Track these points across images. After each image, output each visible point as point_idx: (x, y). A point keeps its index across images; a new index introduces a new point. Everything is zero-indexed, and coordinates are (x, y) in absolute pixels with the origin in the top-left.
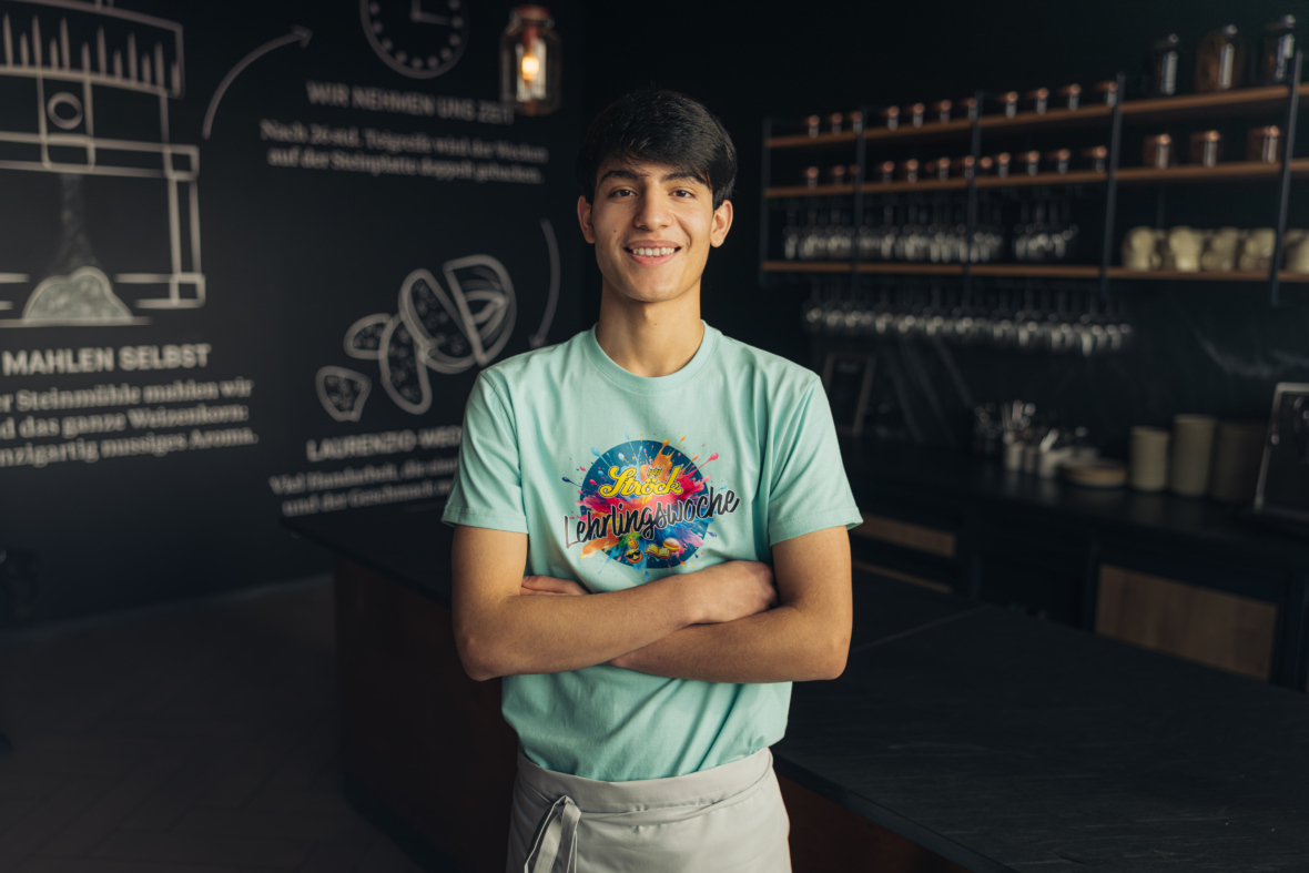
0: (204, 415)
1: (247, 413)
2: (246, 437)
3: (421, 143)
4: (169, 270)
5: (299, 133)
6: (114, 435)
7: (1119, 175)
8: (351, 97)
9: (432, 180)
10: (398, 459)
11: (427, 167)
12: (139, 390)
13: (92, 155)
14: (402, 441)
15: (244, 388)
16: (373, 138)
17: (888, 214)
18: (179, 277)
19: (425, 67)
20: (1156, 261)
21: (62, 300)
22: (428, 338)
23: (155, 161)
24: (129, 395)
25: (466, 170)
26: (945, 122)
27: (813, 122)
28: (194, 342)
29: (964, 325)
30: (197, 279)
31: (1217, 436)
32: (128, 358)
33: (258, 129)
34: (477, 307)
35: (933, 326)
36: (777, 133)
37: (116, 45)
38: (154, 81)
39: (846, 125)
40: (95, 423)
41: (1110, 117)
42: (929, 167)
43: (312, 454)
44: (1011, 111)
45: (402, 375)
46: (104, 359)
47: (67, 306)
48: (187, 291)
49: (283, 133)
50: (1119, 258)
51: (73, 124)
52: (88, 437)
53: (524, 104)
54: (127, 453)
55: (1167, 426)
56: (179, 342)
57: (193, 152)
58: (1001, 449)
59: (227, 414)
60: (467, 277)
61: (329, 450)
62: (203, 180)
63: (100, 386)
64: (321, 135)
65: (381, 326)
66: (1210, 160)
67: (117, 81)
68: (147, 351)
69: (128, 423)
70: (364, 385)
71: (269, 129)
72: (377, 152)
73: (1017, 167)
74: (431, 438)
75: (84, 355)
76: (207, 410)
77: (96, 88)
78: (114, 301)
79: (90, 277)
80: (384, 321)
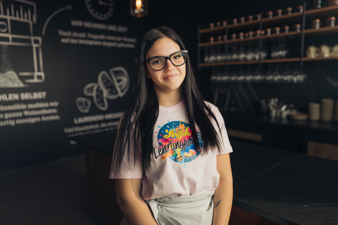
0: (45, 112)
1: (57, 111)
2: (57, 117)
3: (103, 37)
4: (33, 71)
5: (69, 34)
6: (19, 118)
7: (305, 31)
8: (83, 24)
9: (106, 47)
10: (99, 122)
11: (105, 44)
12: (26, 105)
13: (11, 39)
14: (100, 117)
15: (56, 104)
16: (90, 36)
17: (235, 48)
18: (37, 74)
19: (103, 16)
20: (317, 55)
21: (3, 80)
22: (106, 89)
23: (29, 41)
24: (23, 106)
25: (115, 44)
26: (251, 21)
27: (212, 25)
28: (42, 91)
29: (258, 78)
30: (42, 74)
31: (335, 104)
32: (23, 96)
33: (58, 33)
34: (119, 81)
35: (249, 78)
36: (202, 28)
37: (17, 8)
38: (28, 19)
39: (222, 25)
40: (14, 115)
41: (301, 16)
42: (247, 35)
43: (76, 121)
44: (271, 17)
45: (99, 100)
46: (16, 97)
47: (5, 82)
48: (39, 77)
49: (65, 34)
50: (305, 55)
51: (5, 30)
52: (12, 119)
53: (137, 14)
54: (23, 123)
55: (319, 102)
56: (37, 91)
57: (40, 39)
58: (269, 111)
59: (52, 111)
60: (116, 73)
61: (80, 120)
62: (43, 46)
63: (15, 104)
64: (75, 34)
65: (93, 87)
66: (333, 25)
67: (17, 19)
68: (28, 94)
69: (23, 115)
70: (89, 103)
71: (61, 33)
72: (91, 39)
73: (273, 32)
74: (108, 116)
75: (10, 96)
76: (46, 110)
77: (11, 21)
78: (18, 80)
79: (11, 74)
80: (94, 85)
